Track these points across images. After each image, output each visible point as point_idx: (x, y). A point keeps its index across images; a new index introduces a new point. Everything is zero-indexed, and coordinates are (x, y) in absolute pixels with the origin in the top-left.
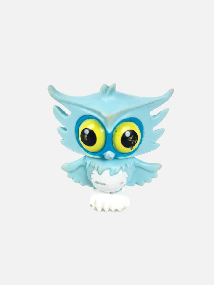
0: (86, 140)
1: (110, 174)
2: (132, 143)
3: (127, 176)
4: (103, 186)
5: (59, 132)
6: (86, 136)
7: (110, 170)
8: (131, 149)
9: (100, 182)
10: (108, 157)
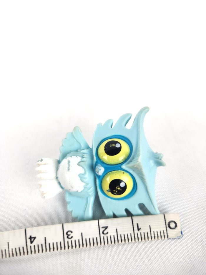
0: (110, 146)
1: (80, 174)
2: (114, 191)
3: (79, 192)
4: (67, 168)
5: (109, 121)
6: (114, 145)
7: (84, 173)
8: (107, 191)
9: (70, 166)
10: (99, 169)
